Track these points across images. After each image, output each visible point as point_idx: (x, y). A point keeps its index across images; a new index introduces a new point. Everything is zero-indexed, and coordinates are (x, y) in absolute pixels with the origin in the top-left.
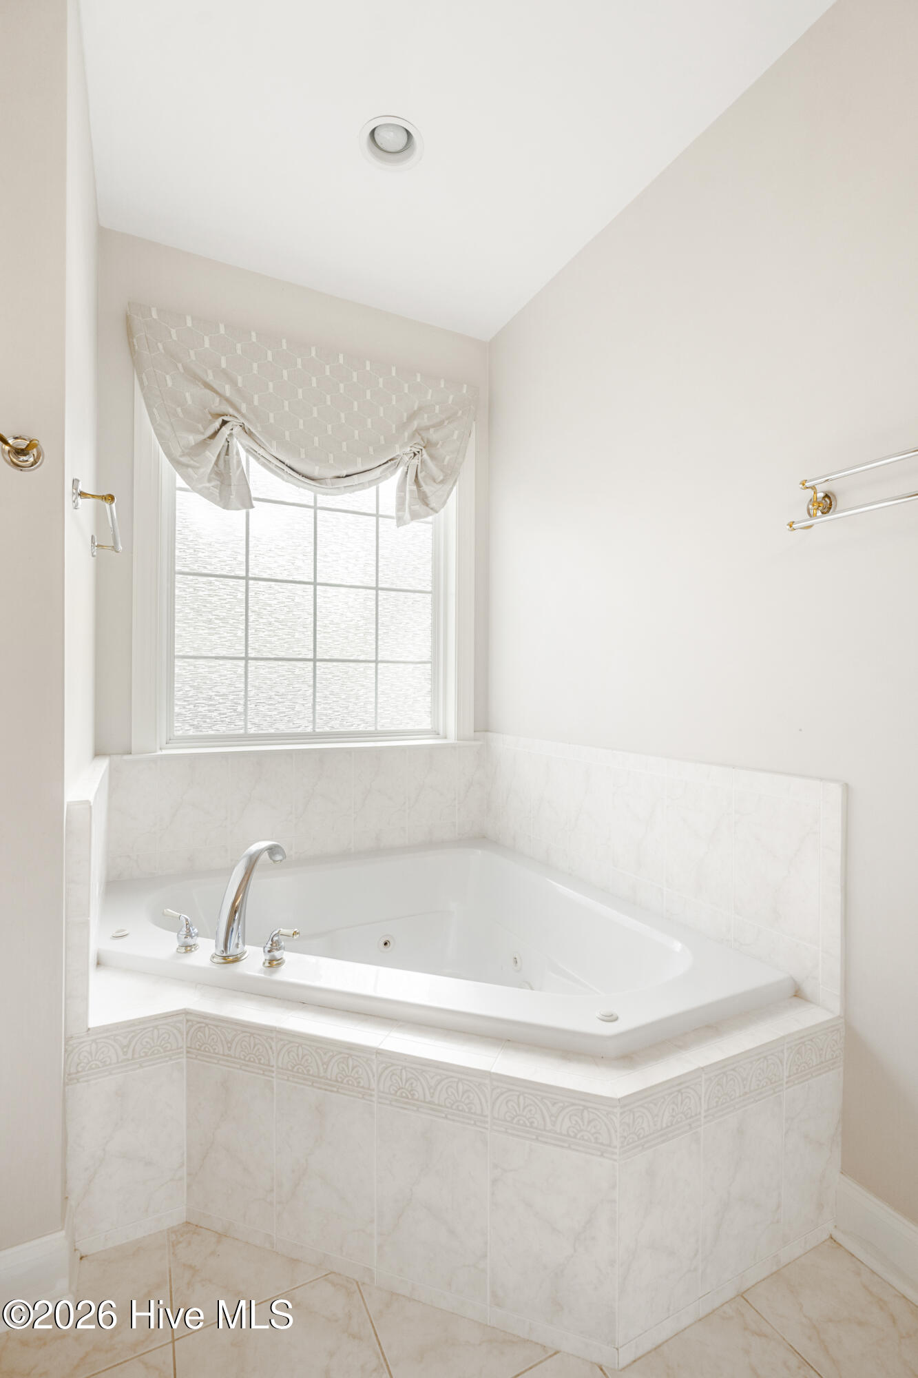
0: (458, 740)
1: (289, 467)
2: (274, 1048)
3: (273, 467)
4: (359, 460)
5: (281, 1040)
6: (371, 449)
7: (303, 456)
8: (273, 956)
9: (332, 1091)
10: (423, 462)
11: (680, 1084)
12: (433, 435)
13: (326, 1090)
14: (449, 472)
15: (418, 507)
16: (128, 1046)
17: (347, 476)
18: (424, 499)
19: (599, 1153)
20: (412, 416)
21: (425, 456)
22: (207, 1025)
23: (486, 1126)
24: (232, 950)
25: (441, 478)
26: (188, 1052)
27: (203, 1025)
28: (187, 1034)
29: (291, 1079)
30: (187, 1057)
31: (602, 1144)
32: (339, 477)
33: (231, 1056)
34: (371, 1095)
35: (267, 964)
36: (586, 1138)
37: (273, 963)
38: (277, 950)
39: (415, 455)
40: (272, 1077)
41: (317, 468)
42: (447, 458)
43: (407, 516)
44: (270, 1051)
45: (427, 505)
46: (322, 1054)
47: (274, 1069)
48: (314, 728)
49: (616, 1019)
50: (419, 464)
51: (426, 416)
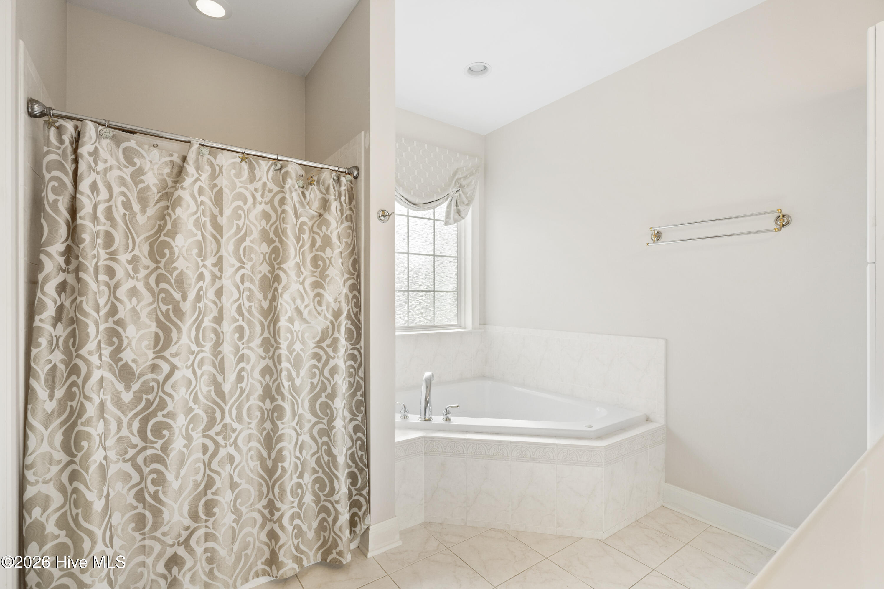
0: (473, 329)
1: (405, 199)
2: (465, 446)
3: (398, 199)
4: (435, 195)
5: (469, 443)
6: (439, 190)
7: (412, 194)
8: (448, 417)
9: (492, 460)
10: (460, 195)
11: (620, 443)
12: (463, 182)
13: (489, 459)
14: (470, 200)
15: (457, 217)
16: (406, 450)
17: (429, 203)
18: (459, 212)
19: (597, 466)
20: (455, 173)
21: (461, 193)
22: (434, 441)
23: (555, 463)
24: (427, 416)
25: (467, 202)
26: (425, 453)
27: (433, 441)
28: (425, 446)
29: (473, 457)
30: (425, 455)
31: (598, 463)
32: (425, 203)
33: (446, 452)
34: (508, 459)
35: (445, 419)
36: (592, 461)
37: (447, 419)
38: (449, 414)
39: (456, 192)
40: (465, 458)
41: (417, 199)
42: (469, 193)
43: (452, 220)
44: (464, 448)
45: (460, 215)
46: (487, 446)
47: (465, 454)
48: (408, 324)
49: (592, 427)
50: (458, 197)
51: (460, 173)
